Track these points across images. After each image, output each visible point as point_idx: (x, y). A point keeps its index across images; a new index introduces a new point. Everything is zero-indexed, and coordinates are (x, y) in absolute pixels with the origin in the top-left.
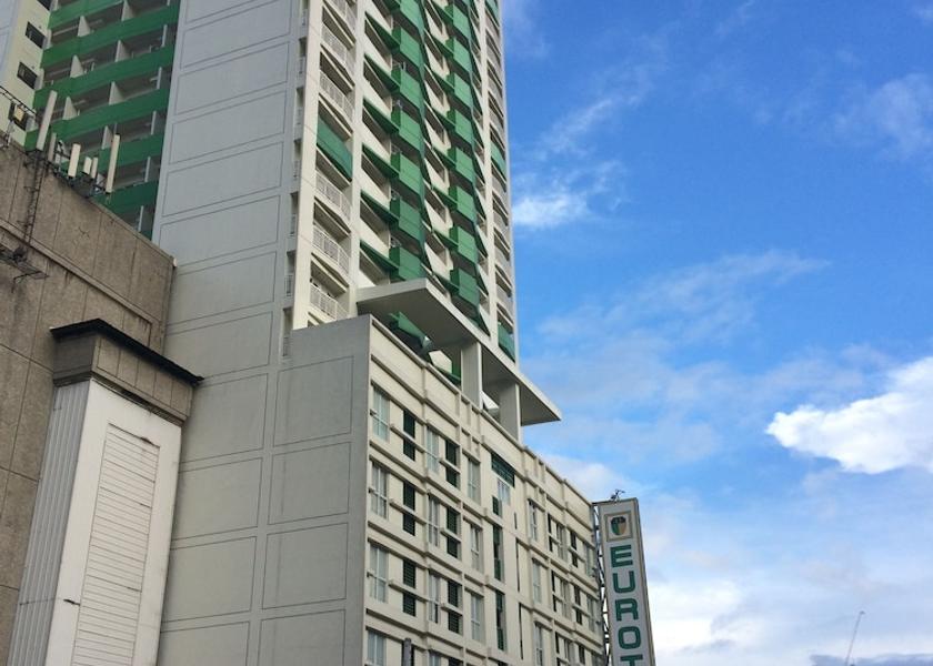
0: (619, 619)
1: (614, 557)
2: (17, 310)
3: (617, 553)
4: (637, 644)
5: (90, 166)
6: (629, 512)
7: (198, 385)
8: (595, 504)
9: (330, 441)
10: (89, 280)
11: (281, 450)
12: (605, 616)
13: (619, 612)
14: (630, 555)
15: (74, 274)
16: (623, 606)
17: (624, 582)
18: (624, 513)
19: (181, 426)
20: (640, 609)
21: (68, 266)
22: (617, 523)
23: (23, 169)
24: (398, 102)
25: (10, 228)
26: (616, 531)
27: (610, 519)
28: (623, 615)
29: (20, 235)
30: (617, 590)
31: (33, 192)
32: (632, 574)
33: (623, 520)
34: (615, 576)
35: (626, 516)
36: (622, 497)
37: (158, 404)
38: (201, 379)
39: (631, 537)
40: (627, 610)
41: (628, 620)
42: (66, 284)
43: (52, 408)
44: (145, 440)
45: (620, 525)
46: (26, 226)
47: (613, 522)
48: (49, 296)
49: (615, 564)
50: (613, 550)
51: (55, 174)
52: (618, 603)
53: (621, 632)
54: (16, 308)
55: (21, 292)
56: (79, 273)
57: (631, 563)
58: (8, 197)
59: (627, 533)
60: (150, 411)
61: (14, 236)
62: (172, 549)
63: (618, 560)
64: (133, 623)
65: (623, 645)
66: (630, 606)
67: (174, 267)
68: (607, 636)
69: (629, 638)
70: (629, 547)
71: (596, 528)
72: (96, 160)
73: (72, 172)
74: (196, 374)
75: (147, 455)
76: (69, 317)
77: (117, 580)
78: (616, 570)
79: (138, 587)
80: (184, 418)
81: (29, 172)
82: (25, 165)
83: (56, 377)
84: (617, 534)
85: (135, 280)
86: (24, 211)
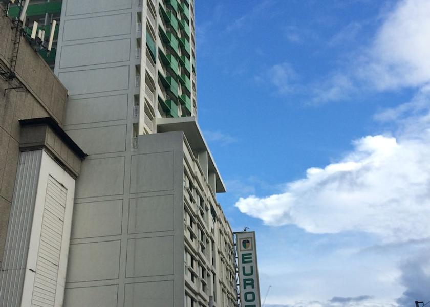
0: (245, 288)
1: (243, 259)
2: (6, 107)
3: (245, 257)
4: (254, 300)
5: (42, 35)
6: (251, 238)
7: (85, 159)
8: (235, 233)
9: (162, 193)
10: (36, 96)
11: (134, 196)
12: (238, 286)
13: (245, 285)
14: (251, 258)
15: (29, 92)
16: (247, 282)
17: (248, 271)
18: (249, 238)
19: (75, 179)
20: (255, 284)
21: (28, 87)
22: (245, 243)
23: (11, 29)
24: (169, 29)
25: (5, 61)
26: (245, 247)
27: (242, 241)
28: (247, 286)
29: (8, 66)
30: (244, 274)
31: (15, 44)
32: (252, 267)
33: (248, 242)
34: (244, 268)
35: (250, 240)
36: (247, 231)
37: (68, 167)
38: (86, 155)
39: (252, 250)
40: (249, 284)
41: (249, 288)
42: (26, 97)
43: (19, 163)
44: (62, 185)
45: (247, 244)
46: (11, 62)
47: (243, 242)
48: (19, 102)
49: (243, 262)
50: (243, 255)
51: (24, 36)
52: (245, 280)
53: (246, 294)
54: (5, 105)
55: (8, 98)
56: (32, 92)
57: (251, 262)
58: (4, 44)
59: (250, 248)
60: (65, 170)
61: (6, 66)
62: (71, 244)
63: (245, 260)
64: (55, 283)
65: (246, 300)
66: (250, 282)
67: (68, 96)
68: (238, 296)
69: (250, 297)
70: (251, 254)
71: (235, 245)
72: (44, 32)
73: (33, 36)
74: (85, 153)
75: (62, 193)
76: (26, 115)
77: (49, 259)
78: (244, 265)
79: (57, 264)
80: (78, 175)
81: (13, 33)
82: (12, 28)
83: (21, 146)
84: (245, 248)
85: (53, 99)
86: (11, 53)
